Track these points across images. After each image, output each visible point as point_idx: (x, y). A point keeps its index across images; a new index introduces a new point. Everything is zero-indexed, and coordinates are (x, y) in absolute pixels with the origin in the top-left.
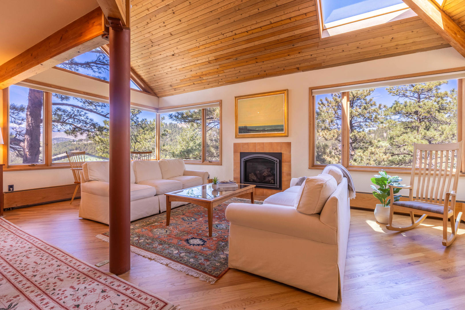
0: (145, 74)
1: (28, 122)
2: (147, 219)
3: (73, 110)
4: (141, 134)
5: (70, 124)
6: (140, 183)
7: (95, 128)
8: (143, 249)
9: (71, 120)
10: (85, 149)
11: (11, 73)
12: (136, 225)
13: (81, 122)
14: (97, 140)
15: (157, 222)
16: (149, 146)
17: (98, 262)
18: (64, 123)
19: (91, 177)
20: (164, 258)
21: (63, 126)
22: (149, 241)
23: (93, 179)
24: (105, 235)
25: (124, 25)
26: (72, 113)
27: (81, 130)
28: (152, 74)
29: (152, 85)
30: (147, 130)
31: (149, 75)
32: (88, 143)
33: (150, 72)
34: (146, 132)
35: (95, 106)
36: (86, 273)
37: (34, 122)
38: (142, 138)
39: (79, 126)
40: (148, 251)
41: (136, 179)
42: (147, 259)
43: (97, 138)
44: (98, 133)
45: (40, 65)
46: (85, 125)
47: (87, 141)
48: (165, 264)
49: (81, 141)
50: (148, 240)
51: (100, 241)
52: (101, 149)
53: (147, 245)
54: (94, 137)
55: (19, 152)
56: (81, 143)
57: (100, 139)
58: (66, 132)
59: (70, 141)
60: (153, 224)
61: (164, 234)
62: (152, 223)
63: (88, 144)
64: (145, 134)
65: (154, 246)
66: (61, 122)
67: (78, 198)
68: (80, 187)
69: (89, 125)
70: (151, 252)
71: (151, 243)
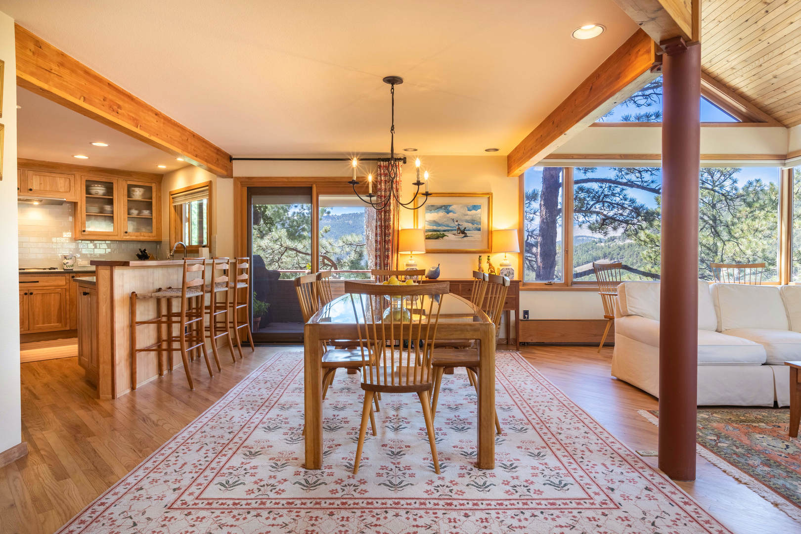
0: (748, 81)
1: (541, 217)
2: (742, 410)
3: (601, 187)
4: (743, 220)
5: (598, 213)
6: (728, 332)
7: (638, 214)
8: (725, 459)
9: (599, 206)
10: (619, 256)
11: (529, 154)
12: (714, 415)
13: (614, 207)
14: (642, 239)
15: (767, 423)
16: (766, 247)
17: (641, 450)
18: (588, 212)
19: (631, 308)
20: (771, 491)
21: (587, 218)
22: (740, 450)
23: (634, 314)
24: (653, 414)
25: (688, 40)
26: (600, 193)
27: (614, 222)
28: (770, 76)
29: (766, 103)
30: (762, 208)
31: (760, 81)
32: (624, 245)
33: (761, 74)
34: (757, 212)
35: (640, 172)
36: (623, 456)
37: (549, 216)
38: (745, 227)
39: (611, 214)
40: (736, 466)
41: (718, 322)
42: (731, 478)
43: (642, 235)
44: (644, 224)
45: (563, 135)
46: (621, 212)
47: (624, 240)
48: (772, 501)
49: (613, 240)
50: (737, 448)
51: (644, 420)
52: (650, 257)
53: (735, 457)
54: (637, 233)
55: (530, 263)
56: (612, 244)
57: (648, 236)
58: (590, 228)
59: (594, 241)
60: (754, 424)
61: (780, 449)
62: (753, 422)
63: (626, 247)
64: (754, 218)
65: (751, 462)
66: (583, 211)
67: (610, 345)
68: (613, 324)
69: (628, 211)
70: (741, 469)
71: (744, 455)
